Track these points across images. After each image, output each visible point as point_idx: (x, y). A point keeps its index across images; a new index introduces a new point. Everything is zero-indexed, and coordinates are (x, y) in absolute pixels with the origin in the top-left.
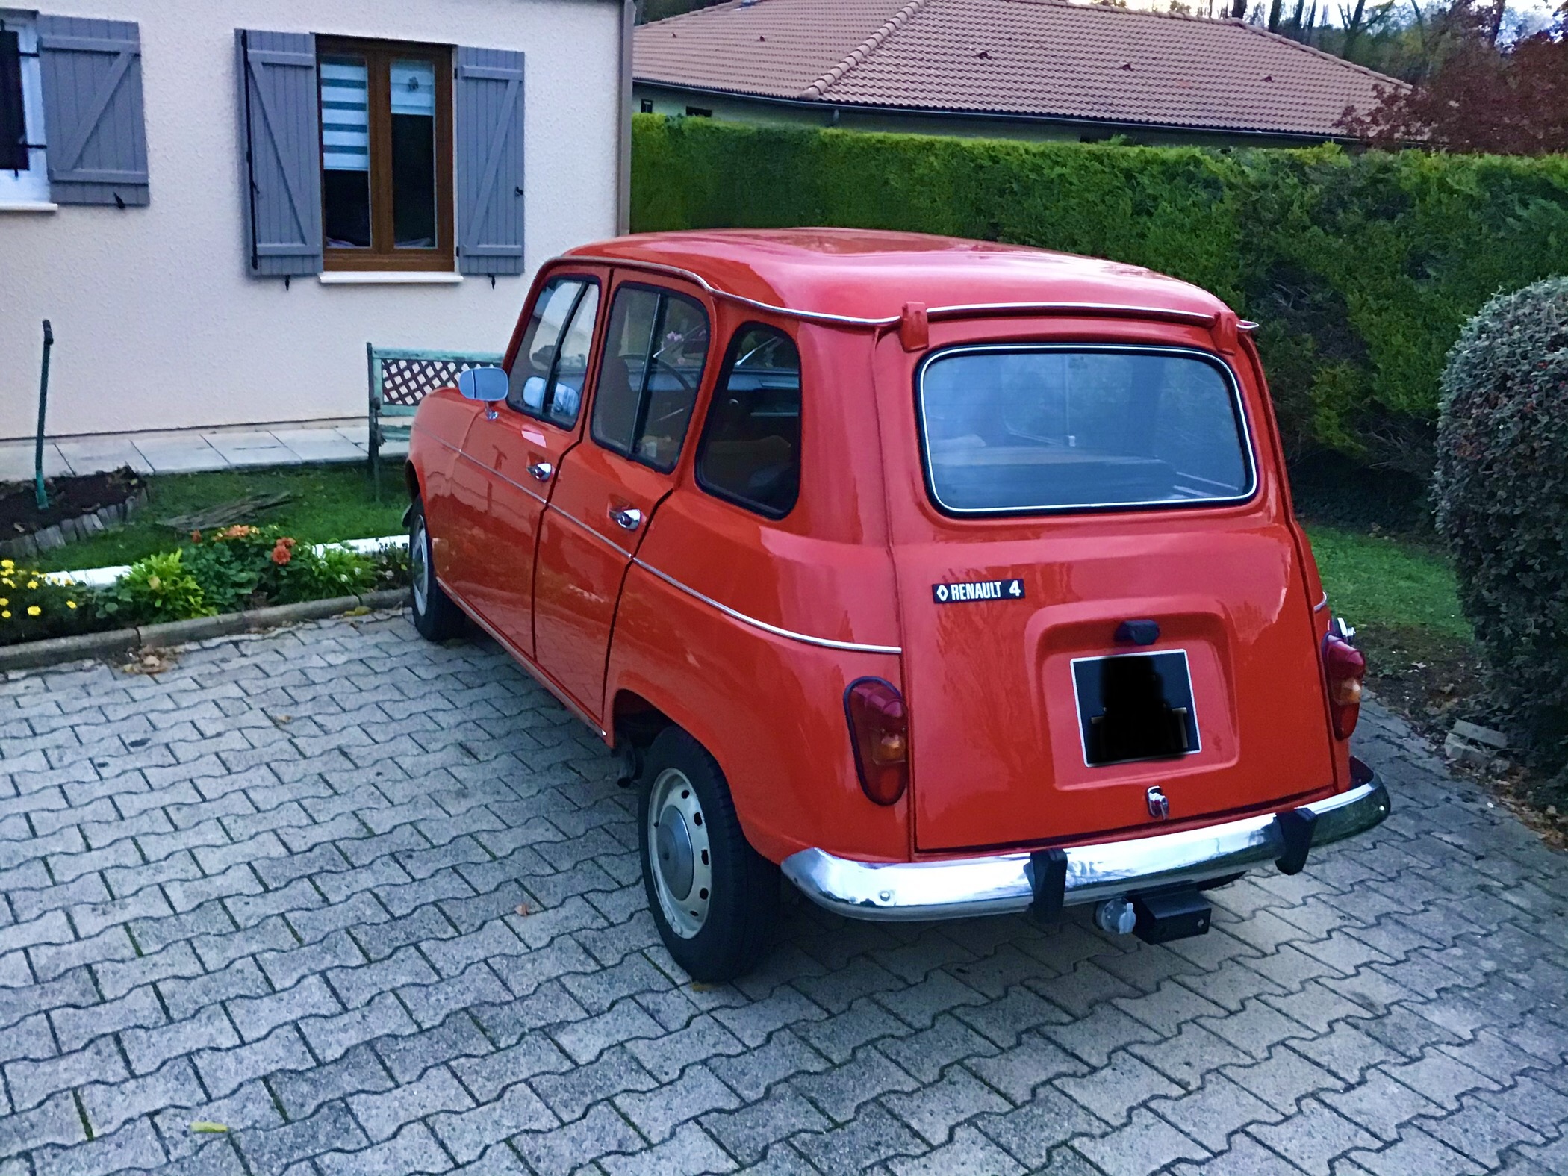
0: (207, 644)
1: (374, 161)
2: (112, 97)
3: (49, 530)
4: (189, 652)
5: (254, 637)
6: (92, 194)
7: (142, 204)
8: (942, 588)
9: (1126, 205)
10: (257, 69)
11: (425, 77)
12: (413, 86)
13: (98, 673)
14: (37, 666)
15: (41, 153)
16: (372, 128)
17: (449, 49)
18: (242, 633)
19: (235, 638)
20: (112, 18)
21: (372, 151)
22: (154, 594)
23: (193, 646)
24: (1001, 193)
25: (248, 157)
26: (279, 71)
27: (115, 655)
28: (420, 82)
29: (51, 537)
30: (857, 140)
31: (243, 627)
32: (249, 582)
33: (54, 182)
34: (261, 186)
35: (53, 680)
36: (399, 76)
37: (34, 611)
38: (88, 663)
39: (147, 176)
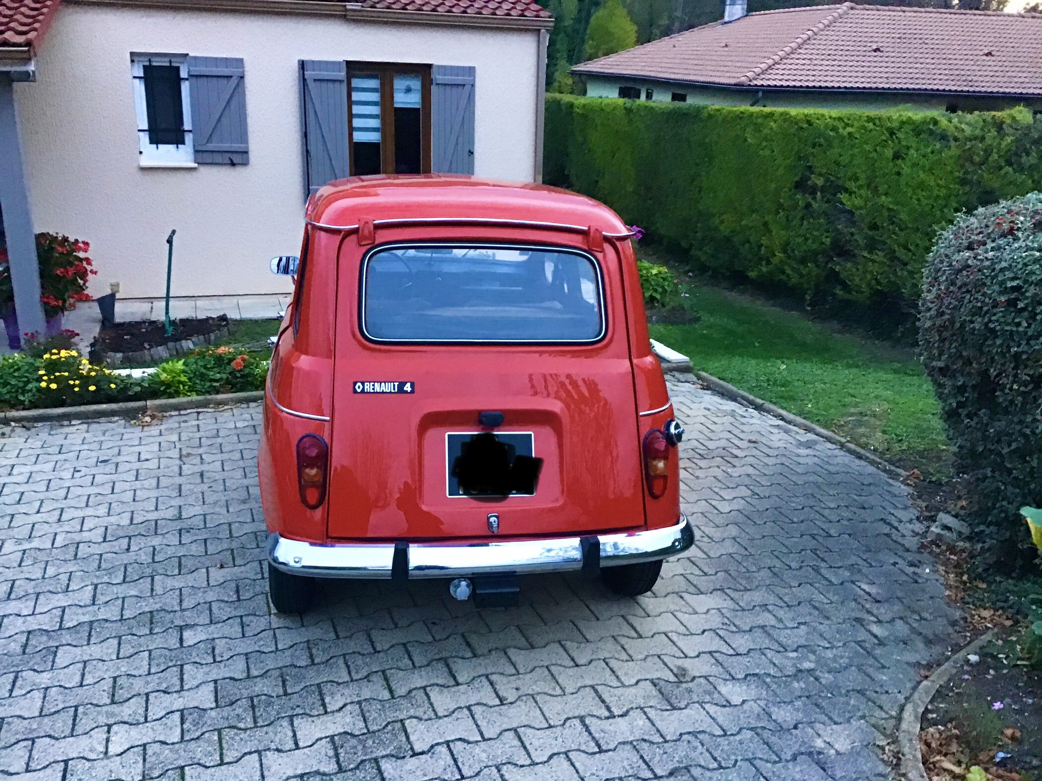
0: (182, 412)
1: (384, 137)
2: (229, 102)
3: (159, 348)
4: (171, 416)
5: (210, 410)
6: (218, 158)
7: (245, 163)
8: (359, 384)
9: (889, 153)
10: (310, 83)
11: (416, 84)
12: (408, 90)
13: (118, 425)
14: (89, 418)
15: (191, 135)
16: (383, 117)
17: (429, 66)
18: (206, 407)
19: (200, 410)
20: (229, 56)
21: (382, 130)
22: (162, 383)
23: (176, 413)
24: (814, 146)
25: (305, 135)
26: (324, 84)
27: (130, 415)
28: (412, 87)
29: (161, 352)
30: (730, 112)
31: (205, 404)
32: (221, 379)
33: (196, 151)
34: (312, 153)
35: (94, 426)
36: (400, 84)
37: (92, 388)
38: (116, 418)
39: (248, 147)
